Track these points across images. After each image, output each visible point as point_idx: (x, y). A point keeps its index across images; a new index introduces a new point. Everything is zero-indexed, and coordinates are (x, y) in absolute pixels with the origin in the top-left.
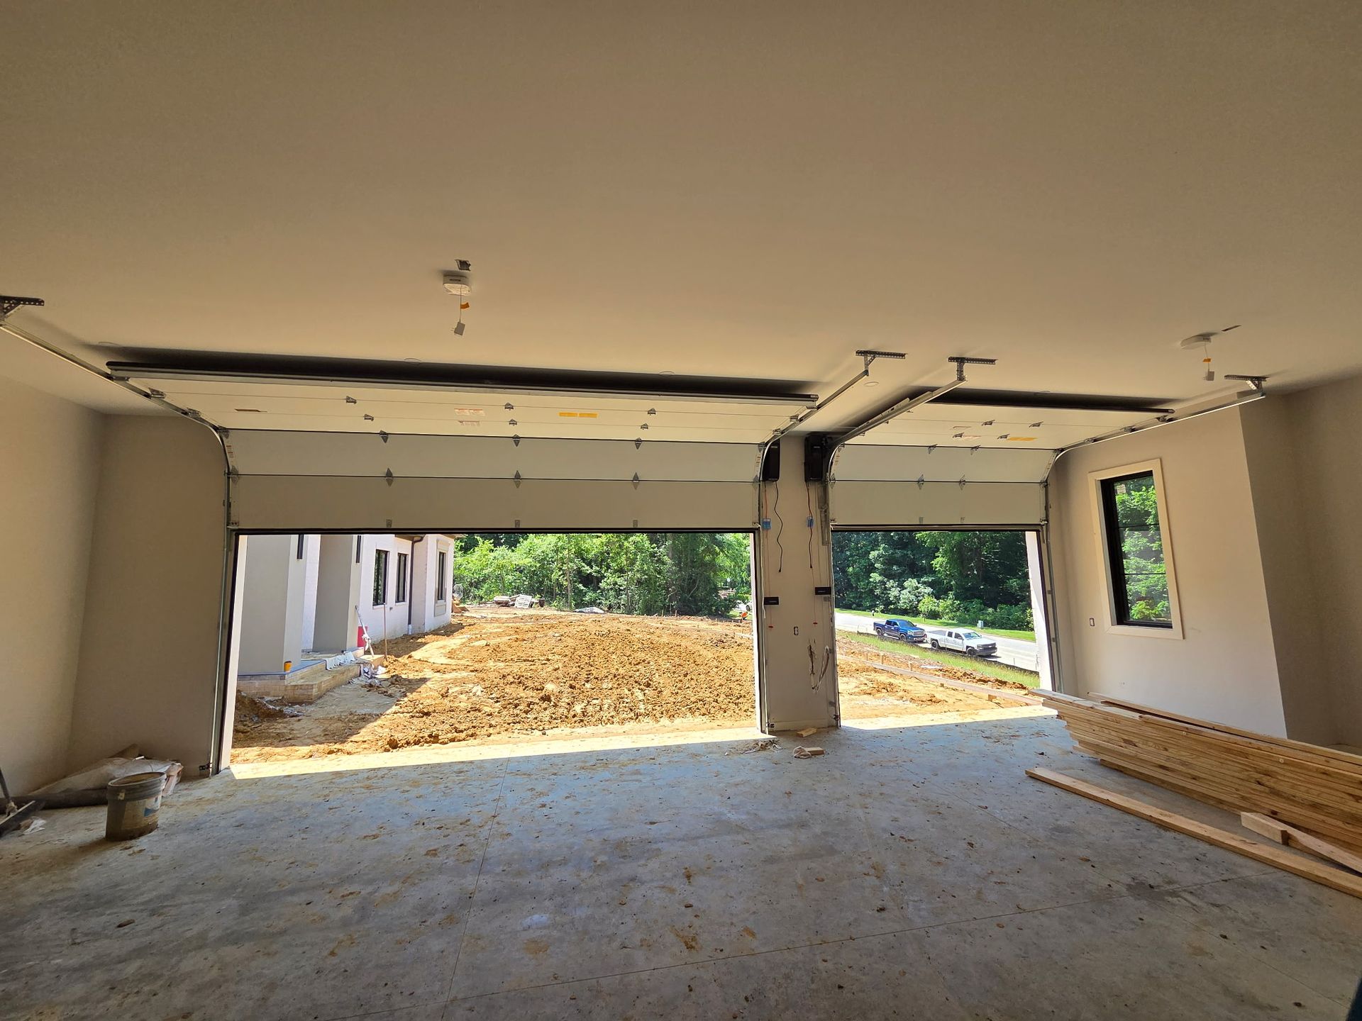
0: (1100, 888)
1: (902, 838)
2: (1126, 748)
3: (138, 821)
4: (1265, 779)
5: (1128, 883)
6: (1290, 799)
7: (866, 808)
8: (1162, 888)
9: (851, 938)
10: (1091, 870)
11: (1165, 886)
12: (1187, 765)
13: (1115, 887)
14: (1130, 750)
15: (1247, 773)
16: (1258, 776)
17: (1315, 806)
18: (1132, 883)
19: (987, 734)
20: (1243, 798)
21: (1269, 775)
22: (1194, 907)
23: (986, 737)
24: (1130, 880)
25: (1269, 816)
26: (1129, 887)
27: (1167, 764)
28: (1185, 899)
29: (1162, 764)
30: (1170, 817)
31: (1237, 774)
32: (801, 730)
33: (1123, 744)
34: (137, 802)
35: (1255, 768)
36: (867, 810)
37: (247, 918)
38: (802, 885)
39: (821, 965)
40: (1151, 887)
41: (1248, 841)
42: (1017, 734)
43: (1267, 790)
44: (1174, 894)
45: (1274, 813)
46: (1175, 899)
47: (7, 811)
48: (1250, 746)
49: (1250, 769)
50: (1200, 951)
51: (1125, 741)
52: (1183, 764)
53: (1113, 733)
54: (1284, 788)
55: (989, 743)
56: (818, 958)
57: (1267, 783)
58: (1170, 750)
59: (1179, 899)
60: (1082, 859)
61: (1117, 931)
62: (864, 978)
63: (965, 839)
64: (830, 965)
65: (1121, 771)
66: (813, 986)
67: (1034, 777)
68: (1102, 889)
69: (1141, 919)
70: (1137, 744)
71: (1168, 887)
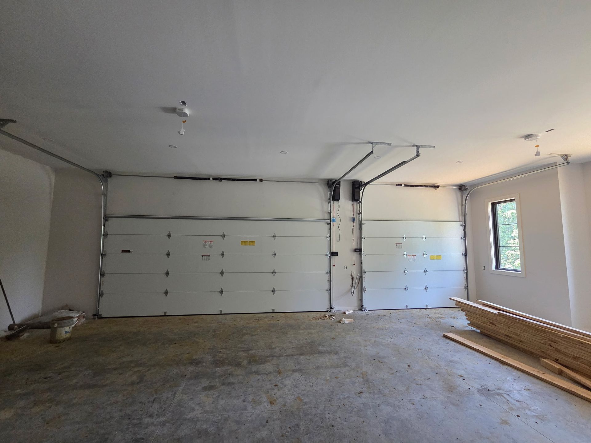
0: (464, 389)
1: (379, 361)
2: (491, 326)
3: (62, 336)
4: (553, 344)
5: (478, 388)
6: (565, 354)
7: (366, 347)
8: (494, 392)
9: (344, 405)
10: (462, 381)
11: (497, 390)
12: (518, 335)
13: (472, 389)
14: (492, 327)
15: (544, 341)
16: (550, 342)
17: (575, 358)
18: (481, 388)
19: (430, 316)
20: (543, 352)
21: (555, 343)
22: (507, 402)
23: (429, 318)
24: (480, 386)
25: (554, 361)
26: (479, 390)
27: (509, 335)
28: (504, 398)
29: (506, 334)
30: (506, 359)
31: (540, 341)
32: (345, 311)
33: (490, 325)
34: (61, 328)
35: (549, 339)
36: (366, 348)
37: (95, 379)
38: (328, 379)
39: (327, 416)
40: (489, 390)
41: (541, 372)
42: (444, 317)
43: (554, 349)
44: (500, 395)
45: (557, 360)
46: (499, 397)
47: (14, 329)
48: (547, 328)
49: (546, 339)
50: (505, 422)
51: (491, 323)
52: (517, 334)
53: (486, 319)
54: (562, 348)
55: (430, 320)
56: (327, 412)
57: (554, 346)
58: (510, 328)
59: (501, 397)
60: (459, 376)
61: (468, 410)
62: (345, 423)
63: (407, 363)
64: (331, 416)
65: (489, 336)
66: (321, 425)
67: (446, 337)
68: (465, 390)
69: (480, 405)
70: (496, 325)
71: (497, 392)
